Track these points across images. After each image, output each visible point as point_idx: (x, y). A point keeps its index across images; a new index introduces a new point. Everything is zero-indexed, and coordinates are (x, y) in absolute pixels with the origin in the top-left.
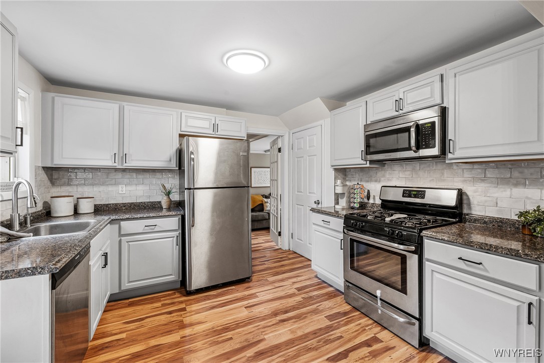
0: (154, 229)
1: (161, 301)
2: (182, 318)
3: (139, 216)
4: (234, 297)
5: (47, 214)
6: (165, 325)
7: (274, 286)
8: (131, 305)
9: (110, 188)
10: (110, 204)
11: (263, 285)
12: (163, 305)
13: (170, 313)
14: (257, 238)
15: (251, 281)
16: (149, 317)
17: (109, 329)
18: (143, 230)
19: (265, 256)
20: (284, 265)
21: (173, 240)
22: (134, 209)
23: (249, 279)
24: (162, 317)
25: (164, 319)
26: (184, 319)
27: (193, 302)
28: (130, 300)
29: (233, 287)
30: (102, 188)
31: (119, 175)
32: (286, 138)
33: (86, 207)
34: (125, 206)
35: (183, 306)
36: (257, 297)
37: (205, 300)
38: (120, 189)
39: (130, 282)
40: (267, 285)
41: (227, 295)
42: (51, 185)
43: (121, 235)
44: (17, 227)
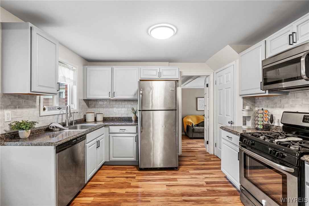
0: (124, 131)
1: (126, 170)
2: (131, 182)
3: (118, 124)
4: (163, 178)
5: (84, 121)
6: (122, 183)
7: (191, 176)
8: (113, 169)
9: (110, 109)
10: (110, 117)
11: (185, 174)
12: (126, 173)
13: (127, 178)
14: (197, 144)
15: (178, 170)
16: (117, 177)
17: (99, 178)
18: (119, 131)
19: (195, 156)
20: (205, 164)
21: (133, 138)
22: (120, 120)
23: (177, 168)
24: (123, 179)
25: (123, 180)
26: (132, 183)
27: (140, 175)
28: (114, 166)
29: (166, 172)
30: (107, 109)
31: (114, 103)
32: (212, 77)
33: (100, 118)
34: (116, 119)
35: (135, 175)
36: (177, 181)
37: (147, 175)
38: (114, 110)
39: (113, 157)
40: (187, 175)
41: (160, 176)
42: (88, 107)
43: (110, 133)
44: (67, 125)
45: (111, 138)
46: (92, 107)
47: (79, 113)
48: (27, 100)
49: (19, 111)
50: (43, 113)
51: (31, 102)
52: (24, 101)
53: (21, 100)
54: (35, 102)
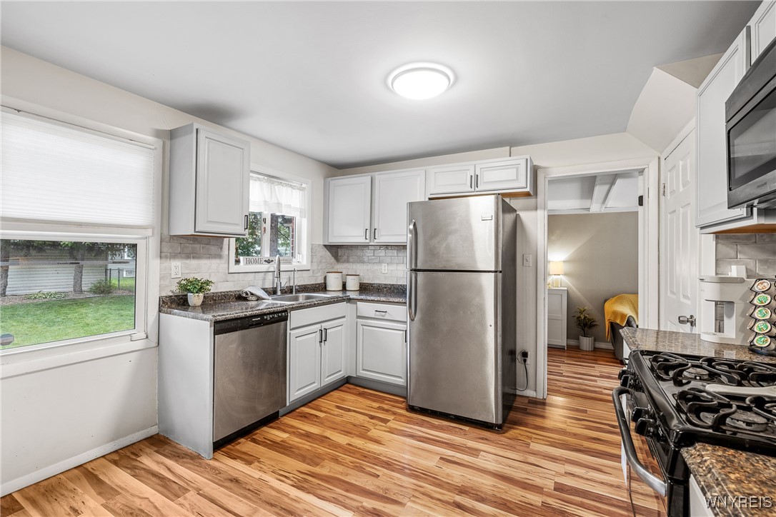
0: (384, 316)
1: (382, 403)
2: (372, 428)
4: (449, 440)
7: (526, 458)
8: (361, 394)
9: (376, 267)
10: (374, 284)
11: (512, 448)
12: (379, 408)
13: (372, 417)
15: (504, 433)
16: (354, 411)
17: (323, 405)
19: (585, 412)
23: (501, 428)
24: (362, 417)
25: (361, 419)
26: (373, 430)
27: (403, 419)
28: (366, 390)
29: (467, 428)
30: (370, 266)
31: (382, 253)
33: (352, 284)
34: (386, 288)
35: (390, 417)
36: (477, 456)
37: (417, 424)
38: (383, 268)
39: (363, 370)
40: (519, 451)
41: (444, 433)
42: (335, 261)
43: (359, 317)
44: (279, 293)
45: (360, 328)
46: (343, 262)
47: (311, 272)
48: (207, 246)
49: (193, 263)
50: (234, 268)
51: (213, 249)
52: (203, 248)
53: (197, 246)
54: (221, 248)
